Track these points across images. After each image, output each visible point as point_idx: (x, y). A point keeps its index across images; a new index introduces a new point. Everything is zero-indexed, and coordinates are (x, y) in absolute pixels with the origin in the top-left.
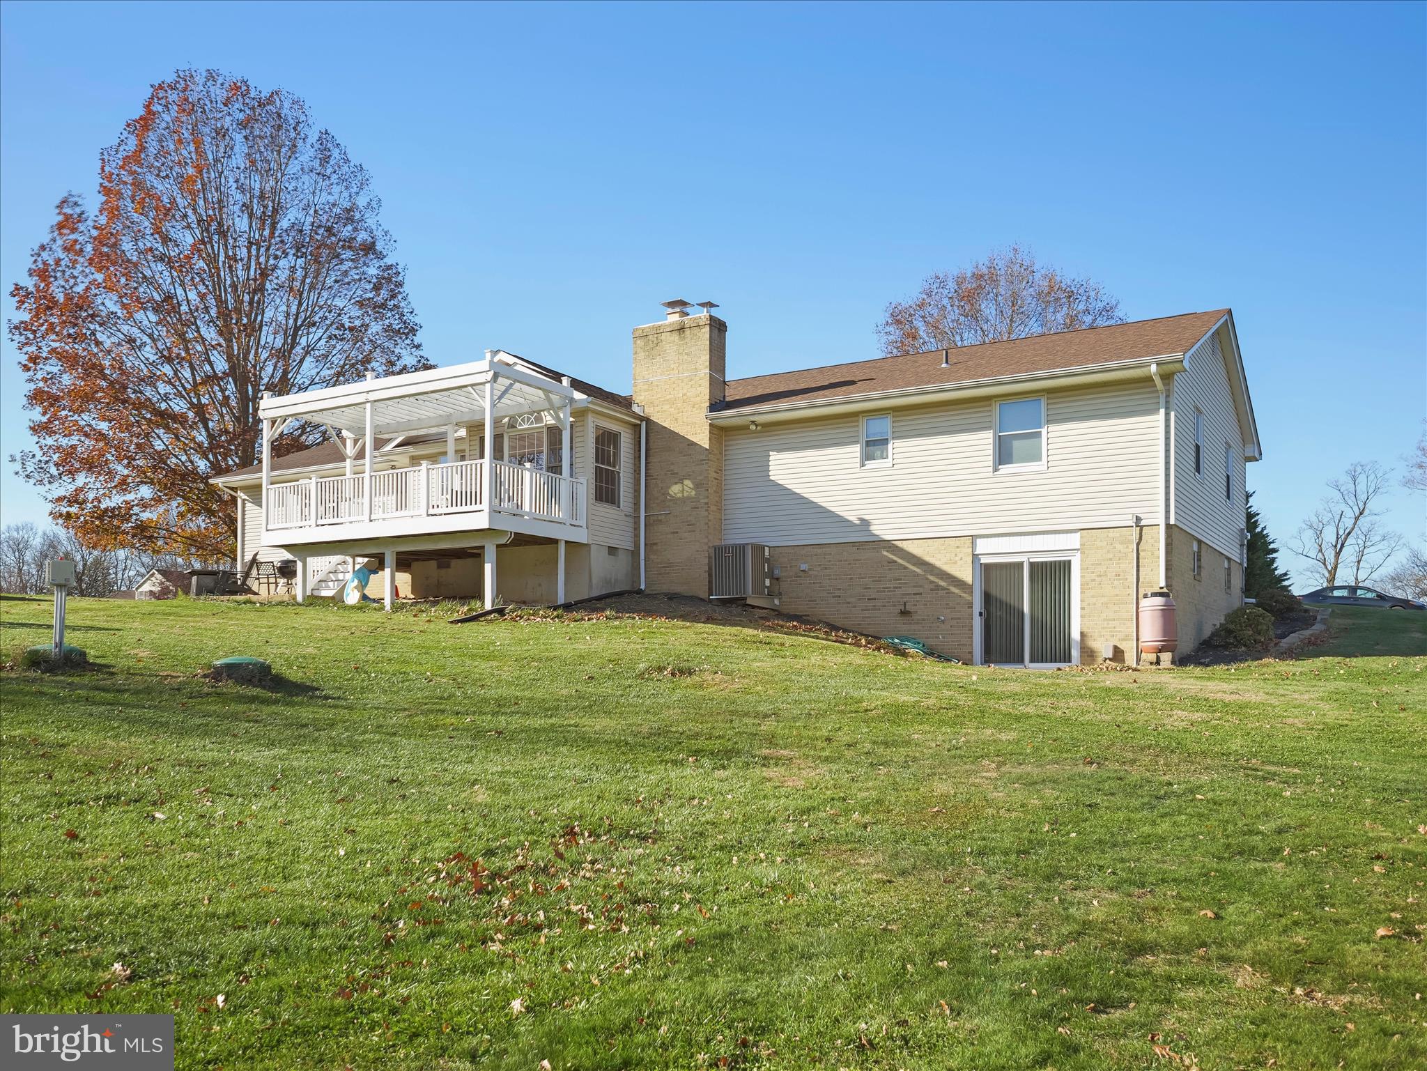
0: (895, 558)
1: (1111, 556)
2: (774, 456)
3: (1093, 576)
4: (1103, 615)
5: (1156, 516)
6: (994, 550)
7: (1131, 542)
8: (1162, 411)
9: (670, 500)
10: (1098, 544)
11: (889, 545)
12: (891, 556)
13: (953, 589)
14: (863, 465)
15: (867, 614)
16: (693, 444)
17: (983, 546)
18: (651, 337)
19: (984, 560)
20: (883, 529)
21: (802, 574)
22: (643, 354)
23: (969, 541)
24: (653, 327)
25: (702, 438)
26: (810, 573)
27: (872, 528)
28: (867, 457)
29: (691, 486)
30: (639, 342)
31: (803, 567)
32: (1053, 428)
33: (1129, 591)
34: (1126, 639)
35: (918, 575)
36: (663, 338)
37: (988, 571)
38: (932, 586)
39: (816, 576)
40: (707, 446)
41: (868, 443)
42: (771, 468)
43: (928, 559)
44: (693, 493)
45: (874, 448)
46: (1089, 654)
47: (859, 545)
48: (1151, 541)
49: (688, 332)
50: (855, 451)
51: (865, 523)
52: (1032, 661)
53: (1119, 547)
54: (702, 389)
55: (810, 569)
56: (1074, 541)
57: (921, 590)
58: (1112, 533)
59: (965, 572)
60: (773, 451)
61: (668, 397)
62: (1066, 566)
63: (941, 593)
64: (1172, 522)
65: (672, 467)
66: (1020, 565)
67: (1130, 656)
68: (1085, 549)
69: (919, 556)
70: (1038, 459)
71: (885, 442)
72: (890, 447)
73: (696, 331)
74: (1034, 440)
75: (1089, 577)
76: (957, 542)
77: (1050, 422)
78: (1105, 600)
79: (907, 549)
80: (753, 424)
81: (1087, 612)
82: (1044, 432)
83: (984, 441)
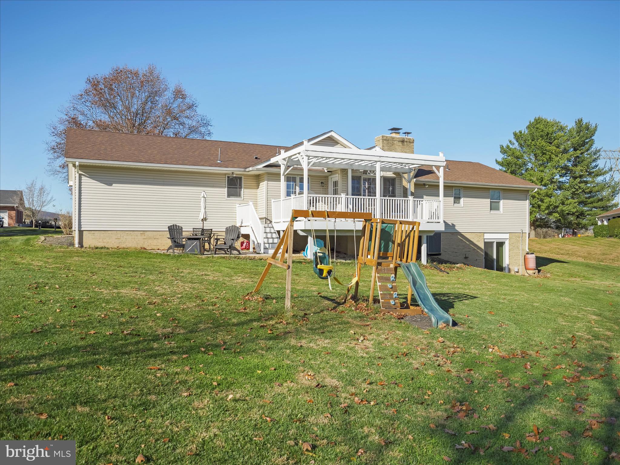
0: (462, 239)
1: (516, 241)
4: (514, 259)
5: (526, 230)
7: (520, 237)
8: (528, 200)
10: (513, 237)
11: (460, 234)
13: (478, 251)
14: (453, 205)
17: (487, 236)
18: (390, 141)
19: (486, 241)
20: (459, 228)
22: (386, 147)
23: (483, 234)
27: (456, 228)
28: (454, 202)
30: (385, 142)
32: (504, 201)
33: (520, 252)
34: (519, 265)
35: (469, 245)
37: (486, 243)
38: (473, 249)
40: (413, 191)
41: (455, 198)
43: (472, 240)
45: (457, 199)
46: (509, 270)
47: (452, 233)
48: (525, 237)
49: (405, 143)
50: (452, 199)
51: (454, 225)
53: (517, 239)
56: (507, 236)
57: (470, 250)
58: (516, 234)
59: (482, 246)
62: (503, 243)
63: (475, 251)
66: (493, 243)
67: (520, 271)
68: (510, 239)
69: (469, 238)
70: (499, 210)
71: (460, 198)
72: (462, 200)
73: (409, 144)
74: (498, 204)
75: (511, 247)
76: (479, 234)
77: (504, 199)
78: (514, 254)
79: (466, 236)
80: (424, 185)
81: (511, 257)
82: (502, 202)
83: (487, 202)
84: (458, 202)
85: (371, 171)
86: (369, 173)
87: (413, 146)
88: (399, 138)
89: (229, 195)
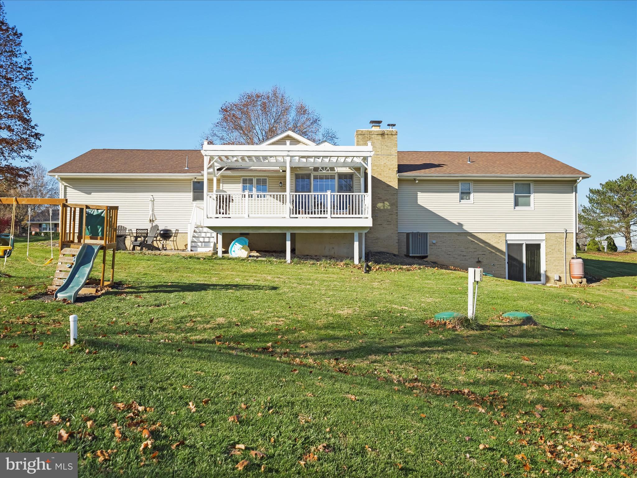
0: (474, 240)
1: (556, 243)
2: (420, 194)
3: (550, 250)
4: (554, 264)
5: (573, 229)
6: (513, 238)
7: (563, 238)
8: (574, 193)
9: (378, 210)
10: (552, 238)
11: (471, 234)
12: (472, 239)
13: (498, 253)
14: (460, 202)
15: (462, 262)
16: (389, 186)
17: (509, 237)
18: (366, 135)
19: (509, 242)
20: (468, 228)
21: (433, 245)
22: (362, 142)
23: (504, 235)
24: (368, 131)
25: (394, 184)
26: (437, 244)
27: (464, 227)
28: (462, 198)
29: (388, 204)
30: (360, 136)
31: (434, 242)
32: (536, 194)
33: (563, 256)
34: (562, 273)
35: (482, 247)
36: (373, 136)
37: (509, 246)
38: (489, 252)
39: (439, 246)
40: (397, 188)
41: (462, 193)
42: (418, 199)
43: (487, 241)
44: (389, 208)
45: (465, 195)
46: (548, 279)
47: (459, 234)
48: (570, 238)
49: (386, 136)
50: (457, 195)
51: (461, 225)
52: (527, 281)
53: (559, 240)
54: (394, 162)
55: (436, 243)
56: (543, 237)
57: (485, 253)
58: (557, 235)
59: (504, 248)
60: (419, 192)
61: (376, 164)
62: (539, 246)
63: (493, 254)
64: (577, 232)
65: (379, 195)
66: (522, 245)
67: (563, 279)
68: (546, 240)
69: (484, 239)
70: (529, 206)
71: (469, 193)
72: (472, 195)
73: (390, 136)
74: (528, 198)
75: (549, 250)
76: (500, 235)
77: (535, 192)
78: (554, 259)
79: (478, 236)
80: (415, 180)
81: (548, 263)
82: (532, 196)
83: (510, 197)
84: (468, 198)
85: (323, 168)
86: (321, 171)
87: (397, 138)
88: (377, 131)
89: (195, 199)
